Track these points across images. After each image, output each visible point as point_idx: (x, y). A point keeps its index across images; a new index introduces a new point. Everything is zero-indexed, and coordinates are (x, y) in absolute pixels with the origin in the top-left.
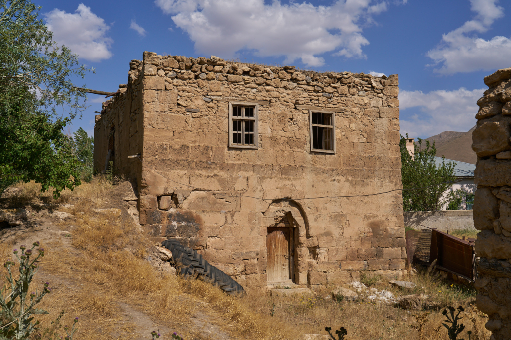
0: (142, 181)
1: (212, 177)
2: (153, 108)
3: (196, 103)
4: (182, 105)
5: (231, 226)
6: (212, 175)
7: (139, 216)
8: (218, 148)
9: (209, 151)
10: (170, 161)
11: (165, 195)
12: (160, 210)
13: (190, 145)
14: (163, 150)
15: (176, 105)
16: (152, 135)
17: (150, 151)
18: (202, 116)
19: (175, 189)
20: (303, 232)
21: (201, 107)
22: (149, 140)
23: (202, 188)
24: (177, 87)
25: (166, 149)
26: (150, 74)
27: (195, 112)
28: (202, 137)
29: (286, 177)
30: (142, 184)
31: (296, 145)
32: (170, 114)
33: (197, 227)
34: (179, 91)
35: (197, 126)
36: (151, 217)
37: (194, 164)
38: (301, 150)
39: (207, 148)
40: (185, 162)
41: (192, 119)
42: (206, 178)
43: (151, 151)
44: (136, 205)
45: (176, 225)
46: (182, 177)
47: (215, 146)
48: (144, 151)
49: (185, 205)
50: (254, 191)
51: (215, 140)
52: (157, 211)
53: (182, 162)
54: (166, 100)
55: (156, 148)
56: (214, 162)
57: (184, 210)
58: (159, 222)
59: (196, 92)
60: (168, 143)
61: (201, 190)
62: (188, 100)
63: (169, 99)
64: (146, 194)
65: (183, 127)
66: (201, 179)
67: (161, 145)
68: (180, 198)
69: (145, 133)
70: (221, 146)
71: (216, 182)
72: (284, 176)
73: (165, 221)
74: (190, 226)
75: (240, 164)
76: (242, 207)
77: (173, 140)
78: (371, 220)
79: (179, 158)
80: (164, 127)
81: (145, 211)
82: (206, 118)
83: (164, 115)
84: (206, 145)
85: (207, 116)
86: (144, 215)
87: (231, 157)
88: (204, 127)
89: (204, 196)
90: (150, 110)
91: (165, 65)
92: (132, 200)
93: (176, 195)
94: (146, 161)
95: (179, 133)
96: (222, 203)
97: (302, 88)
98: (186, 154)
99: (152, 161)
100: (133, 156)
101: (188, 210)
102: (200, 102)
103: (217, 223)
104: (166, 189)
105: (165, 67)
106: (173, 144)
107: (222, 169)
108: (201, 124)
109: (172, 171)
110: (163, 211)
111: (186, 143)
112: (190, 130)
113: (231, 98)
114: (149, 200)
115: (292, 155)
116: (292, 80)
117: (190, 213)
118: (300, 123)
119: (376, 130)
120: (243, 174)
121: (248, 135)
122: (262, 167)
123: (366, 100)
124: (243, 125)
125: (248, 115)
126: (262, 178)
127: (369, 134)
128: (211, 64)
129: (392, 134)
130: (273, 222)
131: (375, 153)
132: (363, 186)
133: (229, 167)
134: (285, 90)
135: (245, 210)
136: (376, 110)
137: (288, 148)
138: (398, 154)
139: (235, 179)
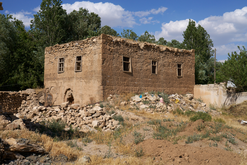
4: (51, 61)
5: (58, 98)
9: (54, 74)
13: (51, 73)
18: (54, 64)
25: (47, 75)
28: (54, 70)
29: (69, 81)
33: (52, 98)
34: (50, 57)
40: (50, 79)
45: (49, 97)
46: (50, 83)
50: (62, 86)
54: (48, 61)
56: (55, 78)
58: (46, 96)
65: (50, 68)
68: (49, 89)
71: (55, 84)
78: (91, 97)
80: (47, 69)
87: (58, 76)
88: (54, 67)
89: (53, 89)
97: (75, 48)
98: (51, 76)
103: (55, 97)
104: (47, 87)
105: (48, 51)
110: (47, 93)
114: (45, 90)
115: (71, 73)
116: (73, 46)
117: (51, 94)
118: (73, 62)
119: (94, 60)
120: (60, 81)
121: (63, 68)
122: (65, 78)
123: (92, 48)
124: (62, 65)
125: (63, 61)
126: (64, 82)
127: (92, 62)
128: (56, 47)
129: (99, 60)
130: (68, 97)
131: (93, 69)
132: (89, 83)
133: (58, 79)
134: (72, 50)
135: (60, 93)
136: (95, 51)
137: (70, 71)
138: (101, 69)
139: (59, 83)
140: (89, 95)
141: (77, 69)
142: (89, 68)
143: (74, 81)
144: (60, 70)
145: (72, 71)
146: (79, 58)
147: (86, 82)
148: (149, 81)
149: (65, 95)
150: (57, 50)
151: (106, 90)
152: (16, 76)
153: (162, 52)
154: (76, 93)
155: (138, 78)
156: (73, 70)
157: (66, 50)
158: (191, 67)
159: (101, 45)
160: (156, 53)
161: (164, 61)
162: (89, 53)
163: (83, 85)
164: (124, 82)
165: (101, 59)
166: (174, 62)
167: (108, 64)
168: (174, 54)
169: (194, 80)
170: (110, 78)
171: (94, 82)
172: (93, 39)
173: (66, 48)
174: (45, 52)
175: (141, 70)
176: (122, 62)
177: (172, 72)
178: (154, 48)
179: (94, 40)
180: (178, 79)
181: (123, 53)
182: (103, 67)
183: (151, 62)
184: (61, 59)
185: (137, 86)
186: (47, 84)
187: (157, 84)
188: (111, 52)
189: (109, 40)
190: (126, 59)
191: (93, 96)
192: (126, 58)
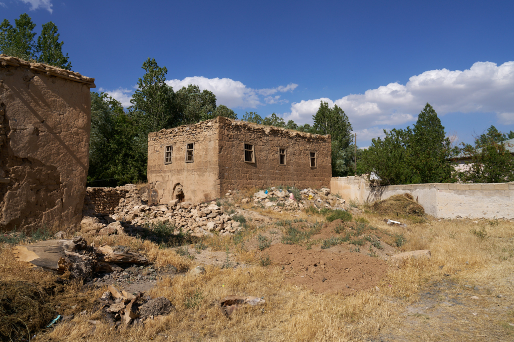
4: (155, 150)
5: (165, 194)
6: (161, 175)
13: (157, 164)
25: (152, 167)
27: (158, 152)
28: (159, 161)
29: (179, 174)
34: (155, 145)
37: (157, 172)
41: (157, 155)
43: (149, 168)
45: (153, 194)
46: (154, 176)
56: (161, 170)
59: (159, 144)
61: (158, 181)
63: (153, 148)
65: (155, 158)
66: (158, 177)
69: (148, 162)
70: (163, 164)
71: (161, 178)
74: (156, 194)
75: (167, 170)
76: (167, 187)
78: (205, 193)
79: (154, 170)
80: (151, 159)
84: (160, 164)
87: (165, 168)
88: (160, 157)
97: (185, 134)
101: (156, 188)
102: (159, 148)
103: (161, 194)
104: (151, 181)
107: (163, 172)
113: (166, 144)
115: (181, 165)
116: (183, 131)
117: (156, 190)
118: (183, 150)
119: (209, 147)
120: (167, 174)
121: (170, 158)
122: (173, 170)
123: (206, 133)
124: (169, 154)
125: (171, 150)
126: (172, 175)
127: (206, 150)
128: (162, 132)
129: (215, 148)
130: (177, 193)
131: (208, 159)
132: (203, 176)
133: (165, 172)
134: (181, 136)
135: (168, 189)
136: (210, 137)
137: (180, 162)
138: (217, 159)
139: (166, 176)
140: (203, 191)
141: (188, 160)
142: (203, 158)
143: (185, 173)
144: (167, 161)
145: (182, 162)
146: (191, 146)
147: (199, 176)
148: (276, 173)
149: (174, 191)
150: (164, 136)
151: (224, 185)
152: (112, 169)
153: (292, 138)
154: (187, 188)
155: (263, 170)
156: (183, 160)
157: (174, 136)
158: (326, 155)
159: (218, 130)
160: (285, 140)
161: (295, 149)
162: (202, 139)
163: (196, 179)
164: (246, 175)
165: (218, 147)
166: (307, 150)
167: (226, 152)
168: (306, 140)
169: (331, 171)
170: (229, 170)
171: (210, 175)
172: (208, 122)
173: (174, 134)
174: (149, 139)
175: (266, 159)
176: (243, 151)
177: (304, 162)
178: (281, 133)
179: (209, 124)
180: (311, 171)
181: (244, 140)
182: (220, 157)
183: (279, 150)
184: (168, 148)
185: (261, 180)
186: (151, 177)
187: (286, 176)
188: (230, 138)
189: (227, 124)
190: (248, 147)
191: (209, 192)
192: (248, 145)
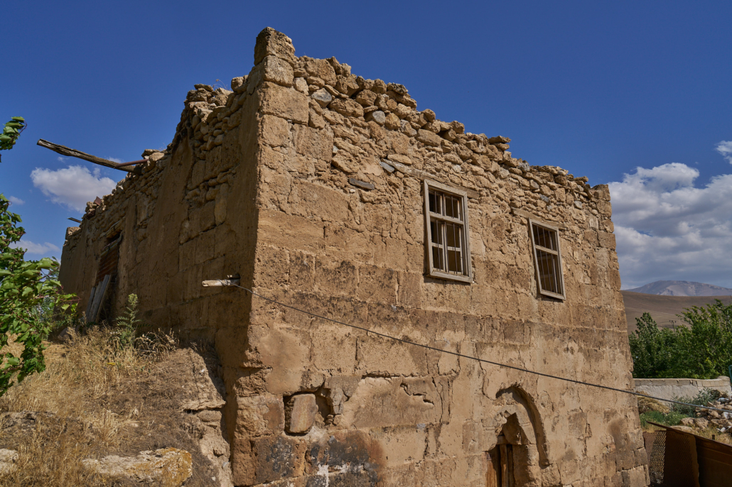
0: (247, 353)
1: (400, 341)
2: (282, 160)
3: (369, 171)
4: (341, 169)
5: (434, 460)
6: (399, 337)
7: (231, 459)
8: (408, 275)
9: (393, 280)
10: (318, 299)
11: (303, 391)
12: (290, 438)
13: (358, 263)
14: (301, 271)
15: (329, 165)
16: (279, 230)
17: (271, 271)
18: (380, 201)
19: (328, 375)
20: (534, 456)
21: (376, 179)
22: (270, 242)
23: (382, 371)
24: (334, 127)
25: (308, 268)
26: (278, 79)
27: (367, 190)
28: (380, 247)
29: (511, 343)
30: (247, 361)
31: (519, 282)
32: (317, 183)
33: (373, 473)
34: (336, 136)
35: (371, 222)
36: (268, 460)
37: (364, 312)
38: (526, 292)
39: (390, 274)
40: (348, 305)
41: (360, 204)
42: (389, 344)
43: (273, 270)
44: (217, 424)
45: (327, 474)
46: (342, 341)
47: (402, 271)
48: (256, 268)
49: (345, 418)
50: (470, 373)
51: (403, 258)
52: (284, 441)
53: (341, 304)
54: (311, 150)
55: (286, 264)
56: (402, 308)
57: (344, 431)
58: (289, 473)
59: (367, 147)
60: (314, 255)
61: (378, 376)
62: (354, 161)
63: (317, 148)
64: (256, 391)
65: (344, 220)
66: (379, 347)
67: (298, 258)
68: (337, 397)
69: (262, 222)
70: (412, 272)
71: (408, 354)
72: (508, 341)
73: (301, 469)
74: (358, 474)
75: (445, 314)
76: (451, 412)
77: (323, 247)
78: (612, 420)
79: (337, 293)
80: (304, 213)
81: (252, 444)
82: (385, 205)
83: (307, 184)
84: (388, 266)
85: (388, 201)
86: (247, 457)
87: (429, 296)
88: (384, 226)
89: (385, 390)
90: (276, 164)
91: (311, 69)
92: (209, 409)
93: (328, 391)
94: (261, 297)
95: (335, 232)
96: (419, 406)
97: (516, 179)
98: (350, 285)
99: (276, 297)
100: (218, 283)
101: (352, 429)
102: (373, 169)
103: (410, 458)
104: (306, 375)
105: (312, 74)
106: (323, 258)
107: (416, 323)
108: (377, 217)
109: (320, 327)
110: (296, 439)
111: (349, 258)
112: (358, 227)
113: (424, 173)
114: (265, 410)
115: (515, 300)
118: (520, 241)
119: (598, 265)
120: (450, 336)
122: (478, 321)
123: (584, 215)
126: (479, 345)
127: (592, 272)
129: (613, 273)
130: (493, 440)
131: (602, 303)
132: (597, 359)
137: (509, 286)
139: (438, 347)
140: (605, 414)
142: (587, 294)
143: (538, 342)
145: (519, 288)
156: (525, 285)
163: (578, 369)
191: (620, 415)
